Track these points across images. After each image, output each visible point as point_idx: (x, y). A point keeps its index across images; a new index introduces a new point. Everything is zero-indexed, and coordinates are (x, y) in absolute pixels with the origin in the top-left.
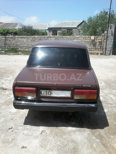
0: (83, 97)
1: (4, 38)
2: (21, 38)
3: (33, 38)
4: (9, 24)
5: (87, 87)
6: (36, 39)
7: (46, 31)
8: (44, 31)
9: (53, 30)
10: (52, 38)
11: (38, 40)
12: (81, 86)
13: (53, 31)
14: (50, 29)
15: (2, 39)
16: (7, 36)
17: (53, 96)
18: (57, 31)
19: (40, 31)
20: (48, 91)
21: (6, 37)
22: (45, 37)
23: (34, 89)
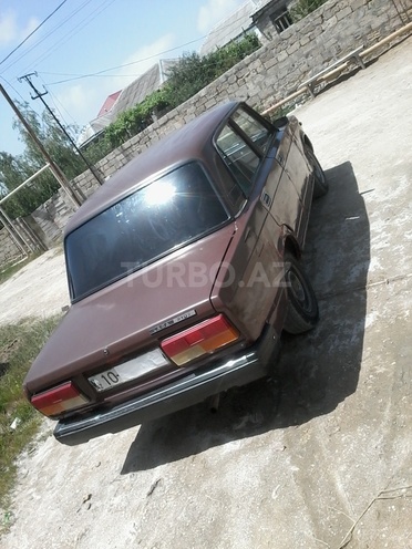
0: (197, 353)
1: (122, 156)
2: (165, 124)
3: (195, 104)
4: (135, 87)
5: (187, 319)
6: (204, 100)
7: (248, 33)
8: (242, 38)
9: (271, 11)
10: (250, 67)
11: (213, 102)
12: (168, 325)
13: (272, 17)
14: (259, 18)
15: (117, 162)
16: (126, 145)
17: (124, 381)
18: (285, 9)
19: (227, 49)
20: (105, 374)
21: (124, 151)
22: (227, 77)
23: (68, 385)
